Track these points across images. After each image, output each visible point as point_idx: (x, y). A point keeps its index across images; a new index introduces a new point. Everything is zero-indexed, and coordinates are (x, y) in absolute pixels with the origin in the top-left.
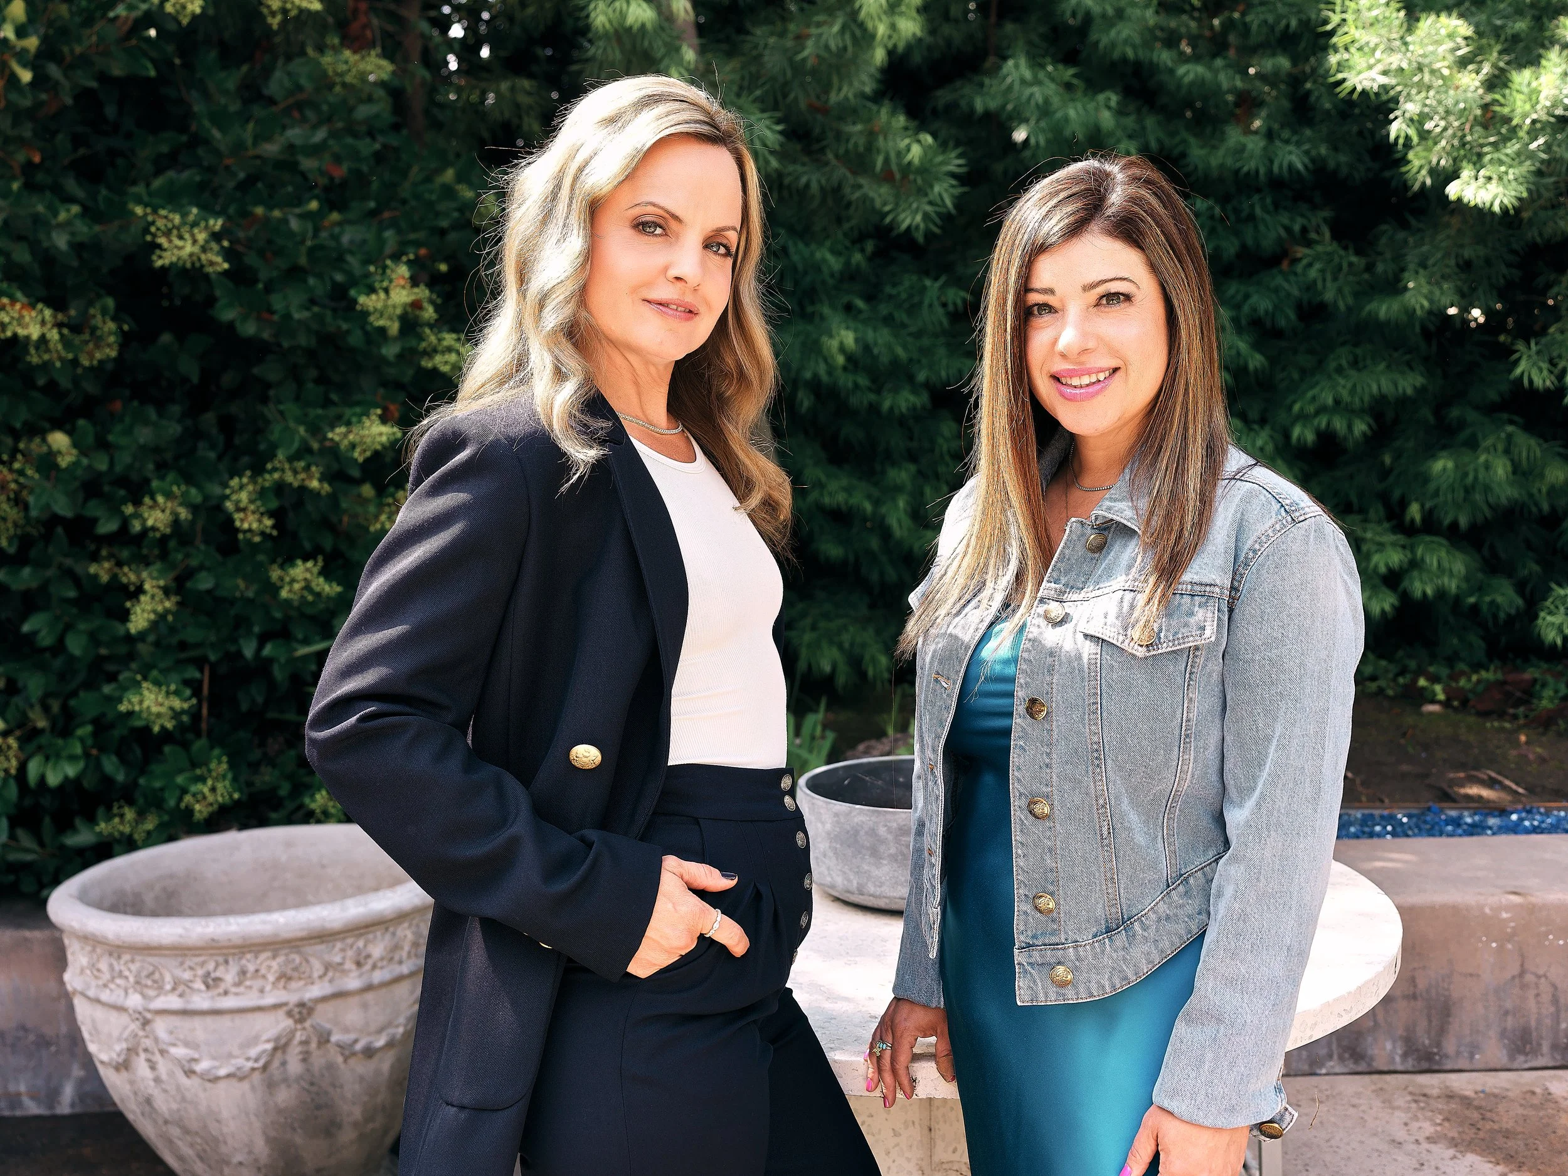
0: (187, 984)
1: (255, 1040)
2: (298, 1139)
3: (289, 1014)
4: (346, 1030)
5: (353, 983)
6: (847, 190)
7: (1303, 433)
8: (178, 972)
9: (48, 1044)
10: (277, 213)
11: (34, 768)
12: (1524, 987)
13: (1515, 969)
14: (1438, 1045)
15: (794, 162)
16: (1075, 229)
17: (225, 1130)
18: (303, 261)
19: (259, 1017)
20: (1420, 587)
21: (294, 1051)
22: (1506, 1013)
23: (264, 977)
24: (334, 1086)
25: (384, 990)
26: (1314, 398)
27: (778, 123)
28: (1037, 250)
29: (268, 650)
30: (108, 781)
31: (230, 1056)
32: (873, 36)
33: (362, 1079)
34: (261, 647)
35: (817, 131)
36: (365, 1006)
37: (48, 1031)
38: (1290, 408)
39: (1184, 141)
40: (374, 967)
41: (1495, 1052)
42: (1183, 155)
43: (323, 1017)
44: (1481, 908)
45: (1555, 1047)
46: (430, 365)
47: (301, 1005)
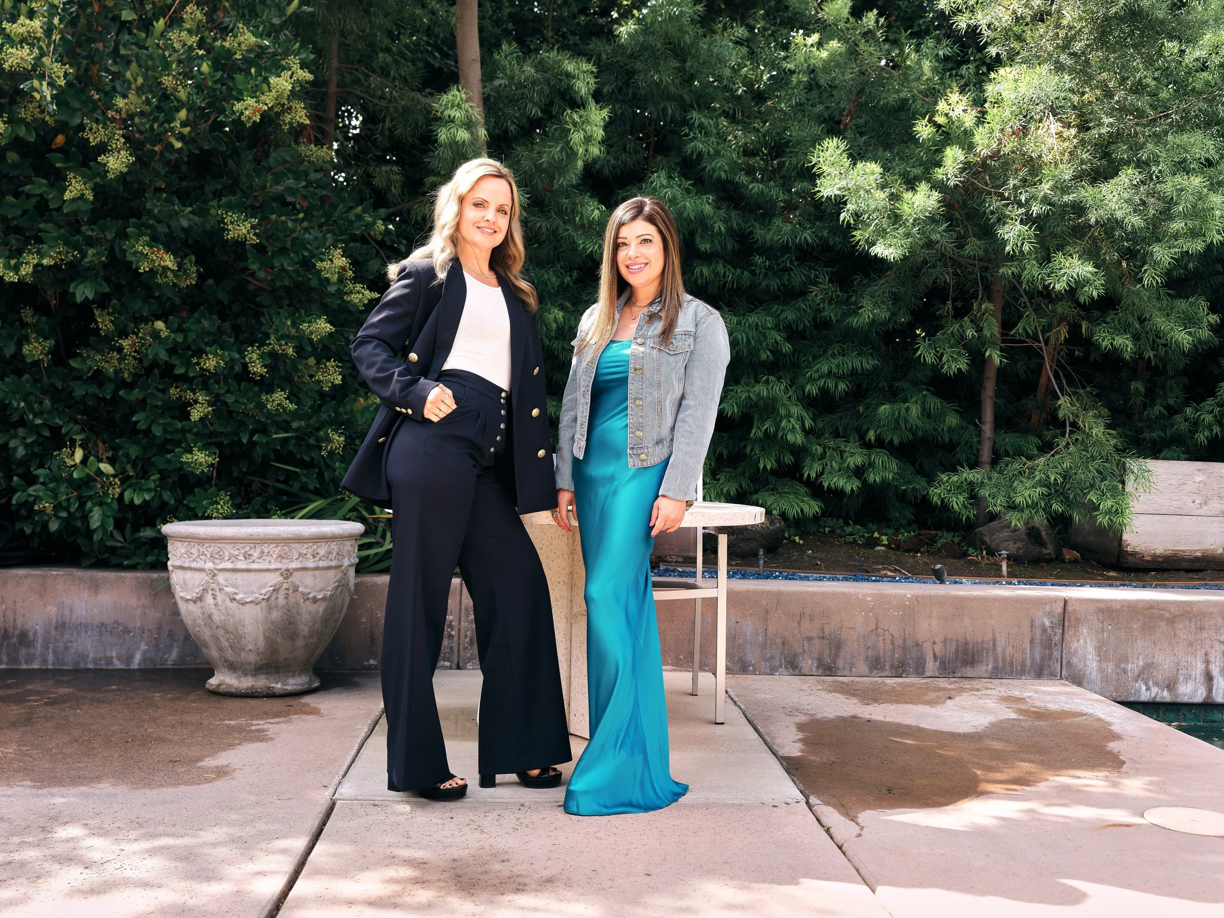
0: (236, 557)
1: (265, 586)
2: (279, 640)
3: (282, 574)
4: (306, 587)
5: (311, 564)
6: (560, 231)
7: (812, 389)
8: (232, 551)
9: (129, 632)
10: (283, 218)
11: (127, 495)
12: (877, 635)
13: (873, 626)
14: (834, 662)
15: (534, 216)
16: (634, 218)
17: (246, 631)
18: (288, 245)
19: (267, 574)
20: (873, 477)
21: (282, 593)
22: (868, 648)
23: (271, 555)
24: (297, 613)
25: (323, 572)
26: (818, 370)
27: (527, 194)
28: (621, 225)
29: (255, 438)
30: (164, 504)
31: (253, 592)
32: (577, 154)
33: (310, 613)
34: (251, 436)
35: (546, 201)
36: (315, 577)
37: (130, 625)
38: (805, 375)
39: (753, 226)
40: (320, 560)
41: (863, 667)
42: (751, 233)
43: (296, 578)
44: (857, 594)
45: (892, 666)
46: (349, 299)
47: (287, 570)
